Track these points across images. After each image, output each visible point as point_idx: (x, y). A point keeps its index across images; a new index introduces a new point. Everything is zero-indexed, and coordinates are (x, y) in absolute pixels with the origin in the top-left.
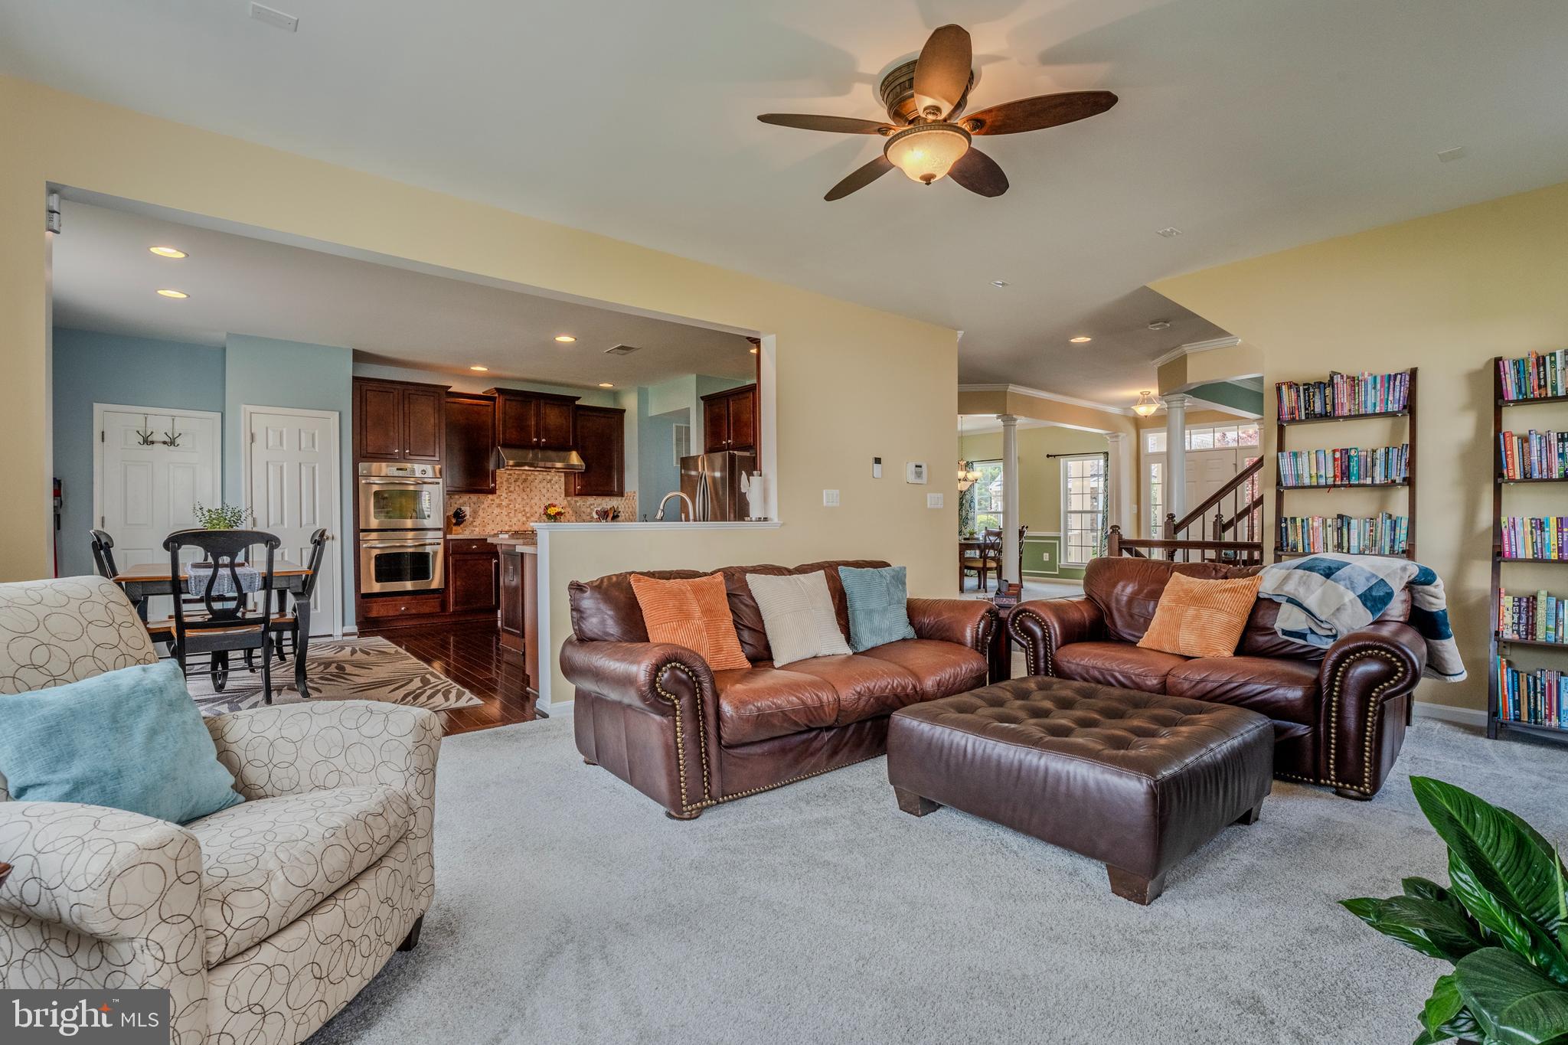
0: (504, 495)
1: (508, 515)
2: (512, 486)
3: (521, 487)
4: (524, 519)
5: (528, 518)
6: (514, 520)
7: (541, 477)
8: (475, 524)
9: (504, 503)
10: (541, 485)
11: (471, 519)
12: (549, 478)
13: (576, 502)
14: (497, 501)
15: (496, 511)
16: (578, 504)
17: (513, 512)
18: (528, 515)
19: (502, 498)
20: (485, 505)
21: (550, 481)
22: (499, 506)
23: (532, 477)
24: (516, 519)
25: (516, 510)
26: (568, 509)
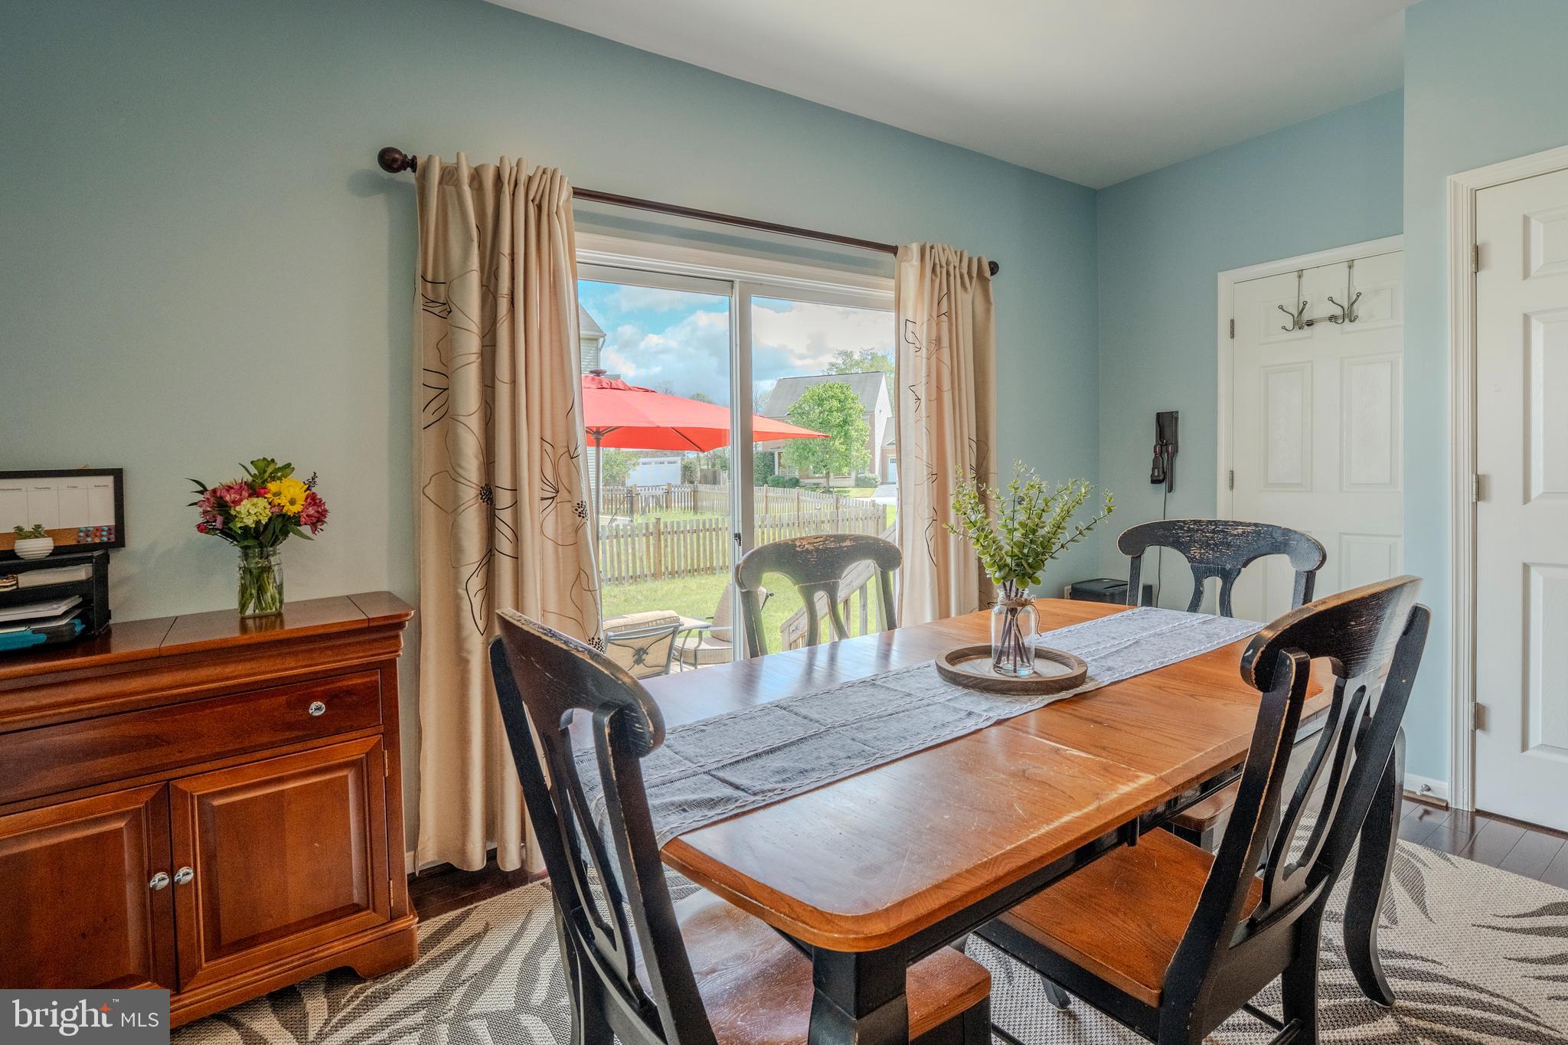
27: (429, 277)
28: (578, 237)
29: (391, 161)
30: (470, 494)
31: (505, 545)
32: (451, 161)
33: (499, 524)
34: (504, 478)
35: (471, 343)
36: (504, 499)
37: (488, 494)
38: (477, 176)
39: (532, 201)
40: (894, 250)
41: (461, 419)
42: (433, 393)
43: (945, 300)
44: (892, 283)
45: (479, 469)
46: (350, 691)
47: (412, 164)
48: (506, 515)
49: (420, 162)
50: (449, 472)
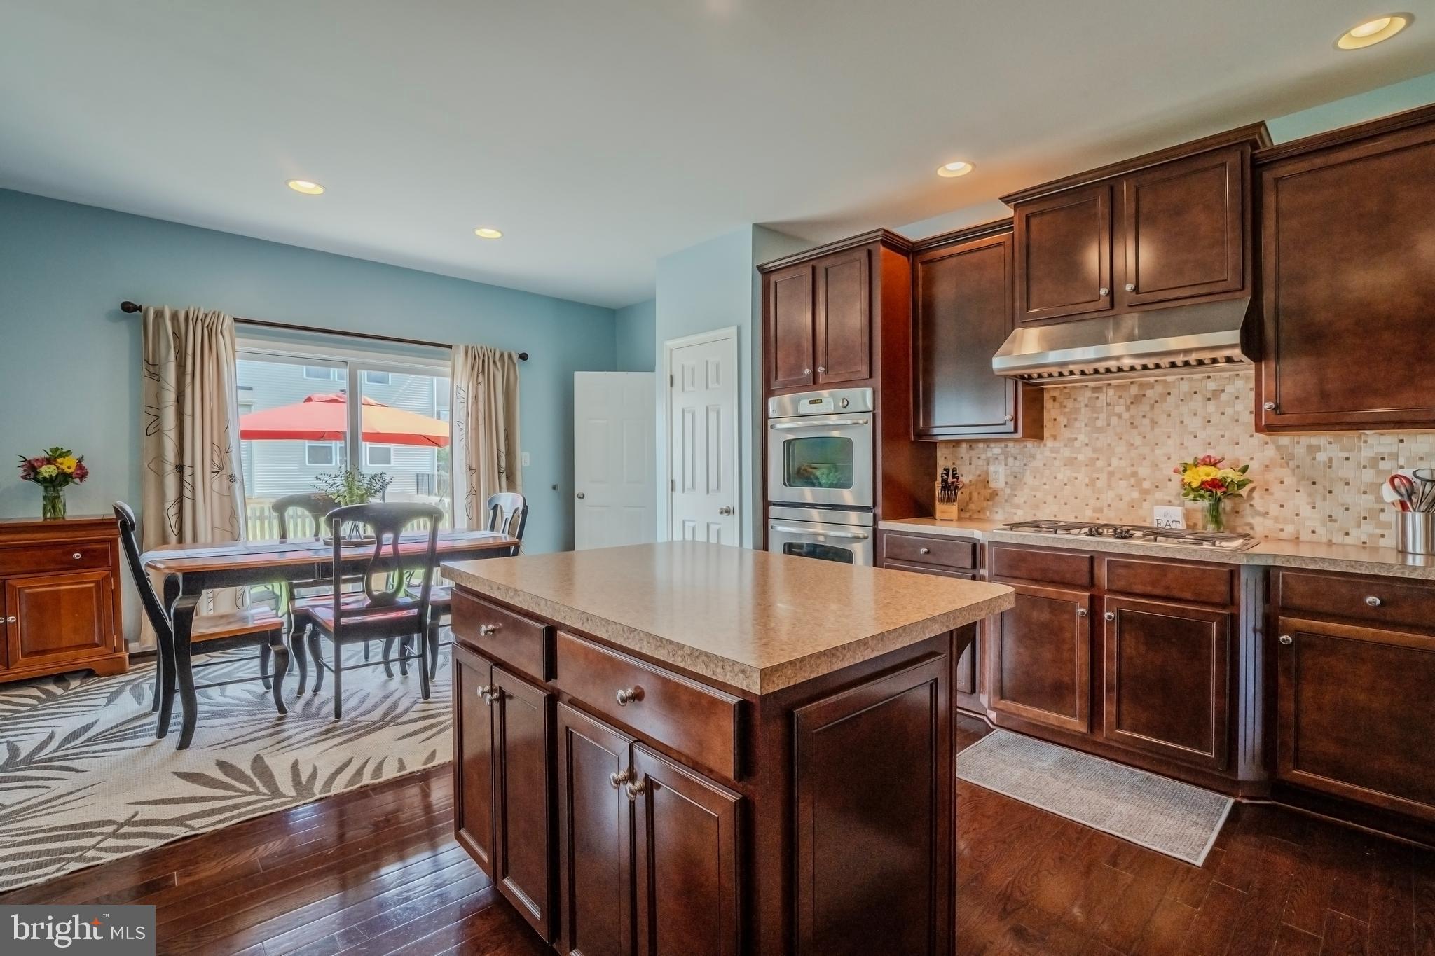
0: (1082, 438)
1: (1093, 481)
2: (1103, 416)
3: (1126, 415)
4: (1135, 495)
5: (1145, 492)
6: (1109, 496)
7: (1185, 386)
8: (1016, 500)
9: (1081, 457)
10: (1184, 409)
11: (1008, 491)
12: (1211, 386)
13: (1313, 450)
14: (1066, 452)
15: (1064, 474)
16: (1322, 457)
17: (1104, 477)
18: (1146, 485)
19: (1077, 444)
20: (1038, 463)
21: (1216, 394)
22: (1071, 462)
23: (1159, 389)
24: (1111, 494)
25: (1111, 474)
26: (1284, 473)
27: (151, 362)
28: (237, 340)
29: (128, 308)
30: (170, 468)
31: (187, 493)
32: (159, 307)
33: (185, 484)
34: (187, 461)
35: (170, 396)
36: (187, 471)
37: (180, 468)
38: (175, 317)
39: (208, 326)
40: (450, 347)
41: (166, 433)
42: (153, 418)
43: (481, 375)
44: (449, 363)
45: (175, 456)
46: (94, 550)
47: (140, 309)
48: (188, 479)
49: (143, 308)
50: (160, 458)
